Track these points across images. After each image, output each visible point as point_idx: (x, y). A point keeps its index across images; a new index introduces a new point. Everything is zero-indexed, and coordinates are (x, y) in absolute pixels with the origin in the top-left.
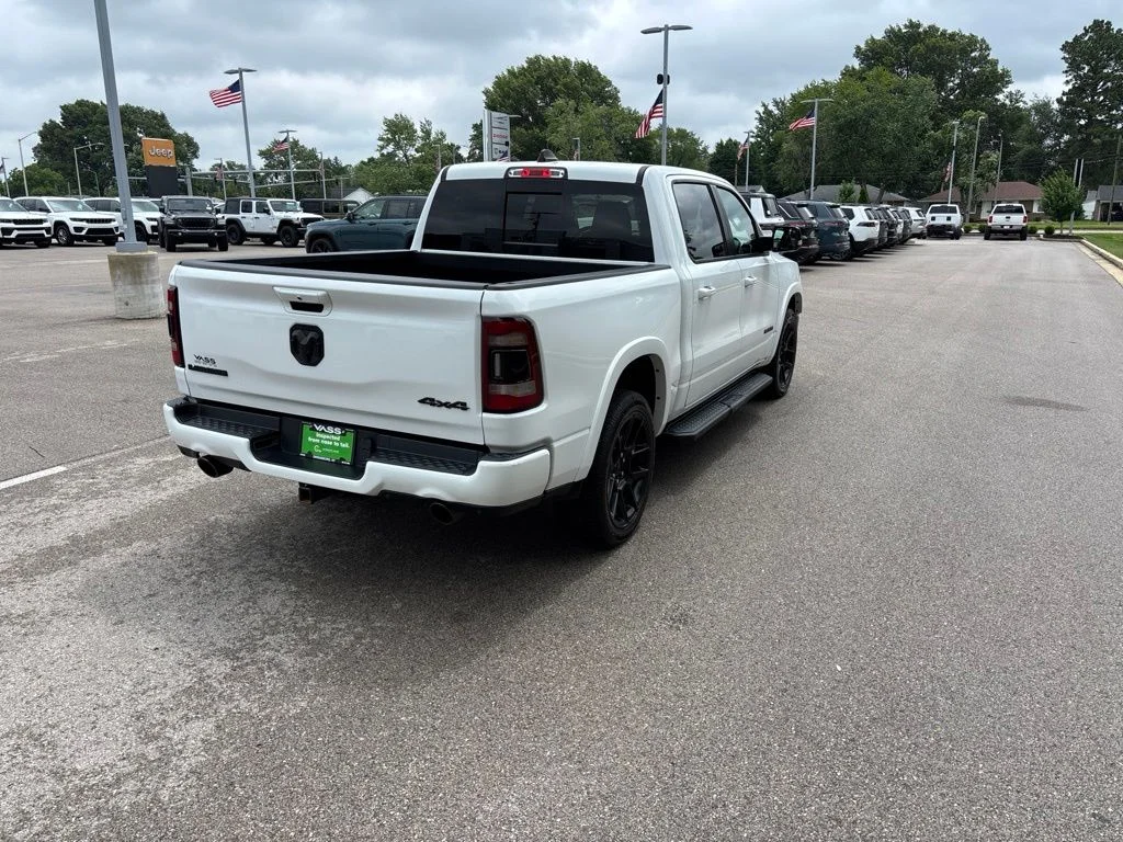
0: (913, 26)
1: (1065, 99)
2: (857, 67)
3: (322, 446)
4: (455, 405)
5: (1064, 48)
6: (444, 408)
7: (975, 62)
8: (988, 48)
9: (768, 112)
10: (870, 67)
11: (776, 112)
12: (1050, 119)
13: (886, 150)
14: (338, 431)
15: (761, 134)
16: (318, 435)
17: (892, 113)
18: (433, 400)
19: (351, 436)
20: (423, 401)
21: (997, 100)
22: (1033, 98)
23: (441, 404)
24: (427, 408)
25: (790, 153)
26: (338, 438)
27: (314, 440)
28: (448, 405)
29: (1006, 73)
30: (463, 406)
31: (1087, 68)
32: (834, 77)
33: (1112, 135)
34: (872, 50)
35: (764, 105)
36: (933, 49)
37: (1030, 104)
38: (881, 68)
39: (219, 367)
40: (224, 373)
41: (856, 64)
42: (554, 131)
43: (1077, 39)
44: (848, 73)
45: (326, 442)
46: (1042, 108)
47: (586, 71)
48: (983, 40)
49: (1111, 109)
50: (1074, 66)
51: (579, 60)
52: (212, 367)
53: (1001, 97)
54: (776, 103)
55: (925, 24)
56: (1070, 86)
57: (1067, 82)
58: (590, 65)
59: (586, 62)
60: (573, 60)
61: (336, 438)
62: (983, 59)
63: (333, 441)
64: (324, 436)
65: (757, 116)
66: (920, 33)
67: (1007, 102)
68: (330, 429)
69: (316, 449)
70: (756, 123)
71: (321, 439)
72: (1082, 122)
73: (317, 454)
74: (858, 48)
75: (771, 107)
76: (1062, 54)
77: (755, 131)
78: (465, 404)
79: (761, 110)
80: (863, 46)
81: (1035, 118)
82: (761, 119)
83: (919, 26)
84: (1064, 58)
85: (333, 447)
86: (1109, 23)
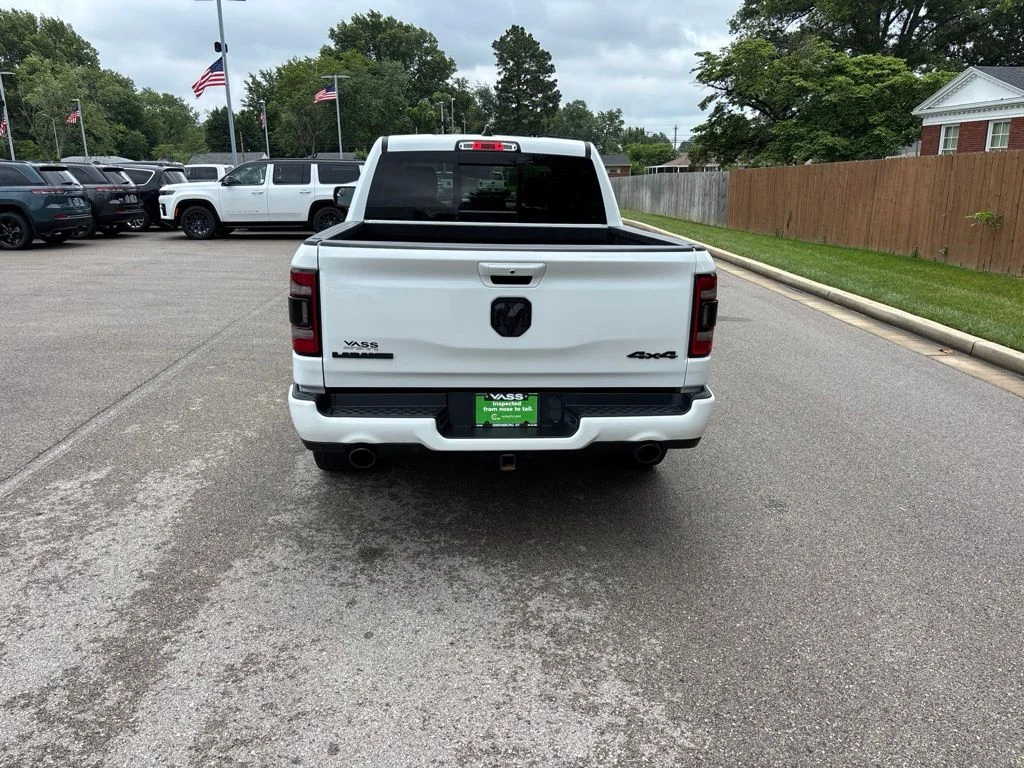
0: (373, 15)
1: (500, 86)
2: (333, 47)
3: (499, 414)
4: (664, 355)
5: (495, 45)
6: (652, 359)
7: (427, 52)
8: (435, 41)
9: (258, 84)
10: (344, 49)
11: (265, 83)
12: (491, 102)
13: (374, 122)
14: (520, 396)
15: (252, 103)
16: (494, 403)
17: (374, 92)
18: (643, 353)
19: (534, 399)
20: (632, 356)
21: (447, 84)
22: (476, 84)
23: (650, 356)
24: (636, 361)
25: (289, 122)
26: (520, 404)
27: (490, 410)
28: (656, 356)
29: (452, 62)
30: (672, 355)
31: (512, 63)
32: (315, 55)
33: (535, 116)
34: (343, 33)
35: (252, 76)
36: (393, 38)
37: (475, 89)
38: (355, 50)
39: (381, 350)
40: (389, 356)
41: (332, 44)
42: (29, 90)
43: (502, 39)
44: (326, 52)
45: (504, 410)
46: (484, 93)
47: (56, 29)
48: (431, 35)
49: (531, 96)
50: (502, 61)
51: (48, 16)
52: (373, 351)
53: (450, 81)
54: (264, 75)
55: (385, 17)
56: (502, 77)
57: (500, 73)
58: (62, 23)
59: (56, 19)
60: (38, 16)
61: (516, 404)
62: (433, 50)
63: (514, 407)
64: (503, 404)
65: (247, 86)
66: (380, 23)
67: (456, 86)
68: (510, 396)
69: (493, 418)
70: (246, 92)
71: (498, 407)
72: (514, 106)
73: (496, 422)
74: (332, 30)
75: (259, 78)
76: (494, 51)
77: (247, 100)
78: (673, 353)
79: (250, 80)
80: (336, 29)
81: (478, 101)
82: (250, 89)
83: (379, 16)
84: (495, 54)
85: (514, 413)
86: (522, 29)
